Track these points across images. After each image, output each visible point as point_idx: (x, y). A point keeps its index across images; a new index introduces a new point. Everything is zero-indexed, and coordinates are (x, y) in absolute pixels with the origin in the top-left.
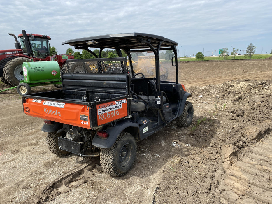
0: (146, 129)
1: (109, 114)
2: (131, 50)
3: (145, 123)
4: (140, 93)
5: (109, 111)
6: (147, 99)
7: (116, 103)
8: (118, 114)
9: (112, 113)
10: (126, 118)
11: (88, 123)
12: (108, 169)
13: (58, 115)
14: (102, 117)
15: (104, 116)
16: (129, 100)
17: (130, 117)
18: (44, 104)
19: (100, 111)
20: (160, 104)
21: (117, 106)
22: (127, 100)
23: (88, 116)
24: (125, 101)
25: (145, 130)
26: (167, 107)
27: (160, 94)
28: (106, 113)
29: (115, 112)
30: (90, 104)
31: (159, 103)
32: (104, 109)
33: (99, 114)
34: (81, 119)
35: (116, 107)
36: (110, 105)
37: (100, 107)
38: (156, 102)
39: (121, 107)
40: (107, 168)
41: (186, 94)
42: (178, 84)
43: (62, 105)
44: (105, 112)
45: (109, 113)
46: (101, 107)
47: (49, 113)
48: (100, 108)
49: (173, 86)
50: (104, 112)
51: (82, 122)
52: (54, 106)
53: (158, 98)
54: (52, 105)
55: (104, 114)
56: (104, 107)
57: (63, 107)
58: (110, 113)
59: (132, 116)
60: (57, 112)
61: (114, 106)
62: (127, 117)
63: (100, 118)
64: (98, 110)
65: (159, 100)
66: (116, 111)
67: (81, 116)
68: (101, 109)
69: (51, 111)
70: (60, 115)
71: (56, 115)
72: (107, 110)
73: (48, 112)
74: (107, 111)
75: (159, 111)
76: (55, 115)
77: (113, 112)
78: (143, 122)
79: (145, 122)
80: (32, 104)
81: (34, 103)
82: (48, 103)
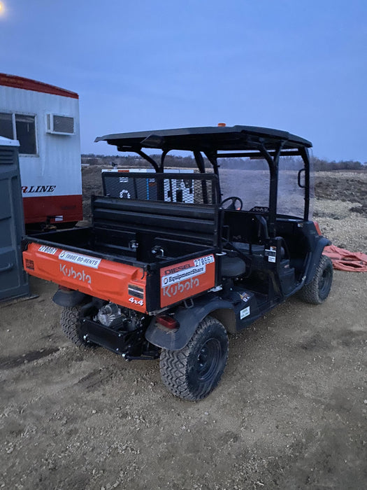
0: (246, 310)
1: (182, 285)
2: (219, 152)
3: (245, 300)
4: (234, 237)
5: (182, 279)
6: (248, 249)
7: (195, 263)
8: (198, 285)
9: (188, 283)
10: (211, 290)
11: (142, 301)
12: (176, 386)
13: (87, 281)
14: (169, 291)
15: (172, 288)
16: (219, 256)
17: (219, 288)
18: (60, 258)
19: (166, 281)
20: (274, 261)
21: (197, 268)
22: (215, 257)
23: (144, 288)
24: (211, 259)
25: (244, 313)
26: (286, 267)
27: (274, 244)
28: (177, 284)
29: (192, 281)
30: (148, 266)
31: (272, 259)
32: (173, 275)
33: (163, 285)
34: (131, 292)
35: (194, 271)
36: (185, 268)
37: (165, 272)
38: (267, 258)
39: (204, 270)
40: (174, 385)
41: (321, 240)
42: (308, 223)
43: (94, 263)
44: (176, 281)
45: (181, 283)
46: (168, 272)
47: (69, 275)
48: (166, 274)
49: (299, 225)
50: (172, 282)
51: (132, 300)
52: (79, 262)
53: (271, 250)
54: (76, 261)
55: (173, 286)
56: (173, 271)
57: (96, 266)
58: (183, 282)
59: (222, 287)
60: (84, 275)
61: (192, 269)
62: (213, 290)
63: (164, 293)
64: (163, 278)
65: (272, 254)
66: (194, 278)
67: (130, 287)
68: (168, 277)
69: (73, 272)
70: (90, 282)
71: (82, 280)
72: (179, 277)
73: (68, 273)
74: (178, 280)
75: (272, 275)
76: (80, 279)
77: (189, 280)
78: (242, 296)
79: (245, 297)
80: (38, 255)
81: (42, 253)
82: (69, 256)
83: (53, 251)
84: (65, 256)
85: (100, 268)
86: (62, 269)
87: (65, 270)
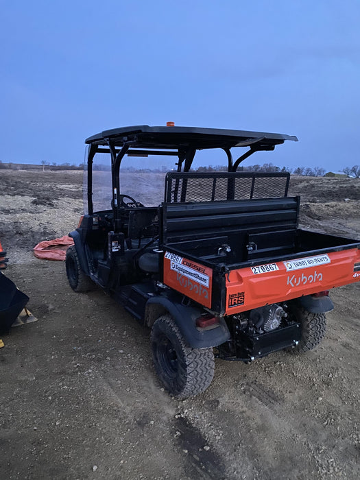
18: (288, 270)
34: (355, 270)
51: (355, 275)
67: (355, 265)
71: (313, 282)
80: (254, 281)
81: (261, 275)
82: (297, 264)
83: (275, 267)
84: (291, 265)
85: (332, 262)
86: (289, 282)
87: (293, 281)
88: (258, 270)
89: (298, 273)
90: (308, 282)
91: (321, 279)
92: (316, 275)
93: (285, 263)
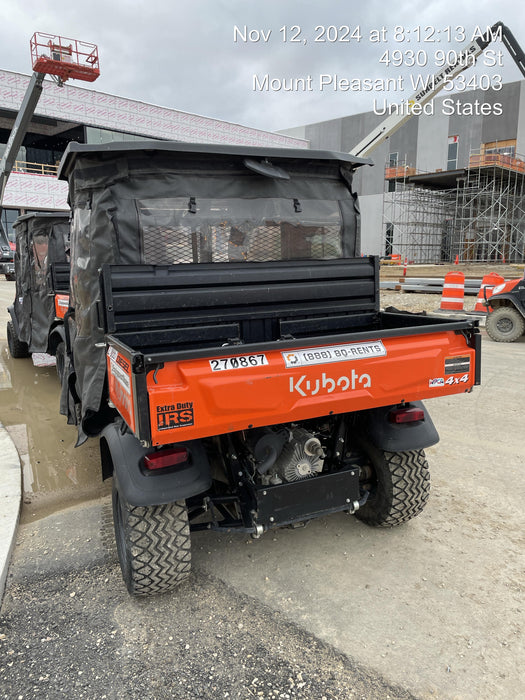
13: (360, 386)
18: (289, 365)
34: (449, 370)
47: (316, 392)
69: (326, 381)
71: (350, 389)
73: (313, 389)
76: (345, 388)
80: (212, 384)
81: (229, 374)
84: (297, 358)
85: (390, 354)
86: (294, 386)
87: (303, 386)
88: (223, 366)
89: (313, 372)
90: (338, 389)
91: (368, 384)
92: (354, 376)
93: (285, 355)
